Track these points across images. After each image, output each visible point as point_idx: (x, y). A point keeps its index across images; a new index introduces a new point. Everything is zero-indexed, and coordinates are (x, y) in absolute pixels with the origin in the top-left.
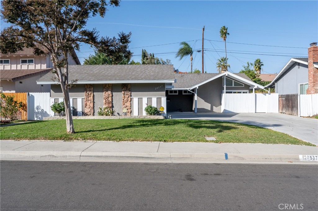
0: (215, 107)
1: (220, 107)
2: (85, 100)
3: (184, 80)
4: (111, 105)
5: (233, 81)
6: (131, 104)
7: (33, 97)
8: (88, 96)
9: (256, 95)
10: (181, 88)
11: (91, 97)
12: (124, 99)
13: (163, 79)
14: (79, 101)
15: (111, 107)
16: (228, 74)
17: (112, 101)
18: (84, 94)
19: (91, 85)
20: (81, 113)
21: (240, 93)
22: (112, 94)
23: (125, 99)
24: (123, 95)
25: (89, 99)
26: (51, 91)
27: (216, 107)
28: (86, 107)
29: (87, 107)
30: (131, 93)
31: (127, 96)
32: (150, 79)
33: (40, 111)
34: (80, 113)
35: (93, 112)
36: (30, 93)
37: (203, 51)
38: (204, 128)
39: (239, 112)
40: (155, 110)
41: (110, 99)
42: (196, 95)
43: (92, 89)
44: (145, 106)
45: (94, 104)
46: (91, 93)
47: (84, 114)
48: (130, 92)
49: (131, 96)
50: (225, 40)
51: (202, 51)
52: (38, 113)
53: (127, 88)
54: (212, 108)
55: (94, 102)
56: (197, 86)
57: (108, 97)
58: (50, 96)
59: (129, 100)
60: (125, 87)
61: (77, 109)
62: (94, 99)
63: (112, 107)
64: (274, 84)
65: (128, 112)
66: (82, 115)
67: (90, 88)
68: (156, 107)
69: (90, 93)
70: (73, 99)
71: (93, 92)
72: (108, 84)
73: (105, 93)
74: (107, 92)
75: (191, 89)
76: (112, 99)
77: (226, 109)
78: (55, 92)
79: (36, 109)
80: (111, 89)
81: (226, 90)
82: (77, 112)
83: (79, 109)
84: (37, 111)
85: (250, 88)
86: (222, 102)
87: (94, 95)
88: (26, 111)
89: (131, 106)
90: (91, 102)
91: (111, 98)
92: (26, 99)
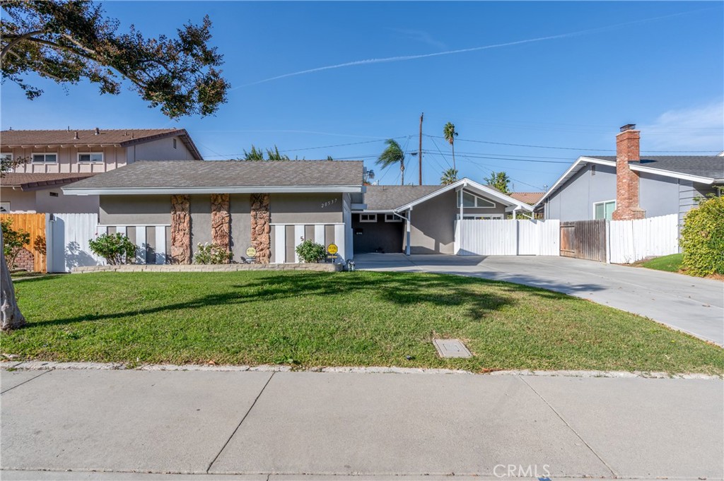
0: (443, 245)
1: (451, 244)
2: (172, 230)
3: (387, 197)
4: (227, 241)
5: (476, 197)
6: (269, 238)
7: (61, 223)
8: (178, 221)
9: (518, 223)
10: (381, 209)
11: (185, 224)
12: (255, 228)
13: (337, 184)
14: (160, 231)
15: (226, 245)
16: (468, 184)
17: (230, 232)
18: (170, 216)
19: (185, 198)
20: (164, 257)
21: (489, 218)
22: (230, 216)
23: (257, 228)
24: (252, 220)
25: (181, 227)
26: (101, 209)
27: (445, 244)
28: (173, 245)
29: (177, 244)
30: (270, 216)
31: (263, 221)
32: (308, 185)
33: (77, 253)
34: (161, 257)
35: (189, 255)
36: (54, 214)
37: (421, 153)
38: (429, 304)
39: (487, 255)
40: (317, 252)
41: (225, 227)
42: (408, 222)
43: (188, 205)
44: (298, 242)
45: (191, 238)
46: (185, 215)
47: (170, 259)
48: (268, 213)
49: (270, 221)
50: (452, 143)
51: (419, 154)
52: (72, 257)
53: (261, 203)
54: (437, 246)
55: (191, 234)
56: (410, 206)
57: (221, 222)
58: (99, 222)
59: (266, 230)
60: (258, 202)
61: (155, 249)
62: (191, 228)
63: (231, 244)
64: (542, 204)
65: (264, 256)
66: (167, 261)
67: (182, 203)
68: (322, 244)
69: (182, 216)
70: (146, 227)
71: (190, 213)
72: (222, 195)
73: (216, 214)
74: (220, 211)
75: (399, 211)
76: (230, 227)
77: (464, 249)
78: (109, 213)
79: (68, 249)
80: (227, 207)
81: (464, 213)
82: (155, 254)
83: (160, 249)
84: (69, 253)
85: (507, 210)
86: (456, 236)
87: (190, 218)
88: (44, 253)
89: (269, 243)
90: (184, 234)
91: (227, 225)
92: (44, 228)
